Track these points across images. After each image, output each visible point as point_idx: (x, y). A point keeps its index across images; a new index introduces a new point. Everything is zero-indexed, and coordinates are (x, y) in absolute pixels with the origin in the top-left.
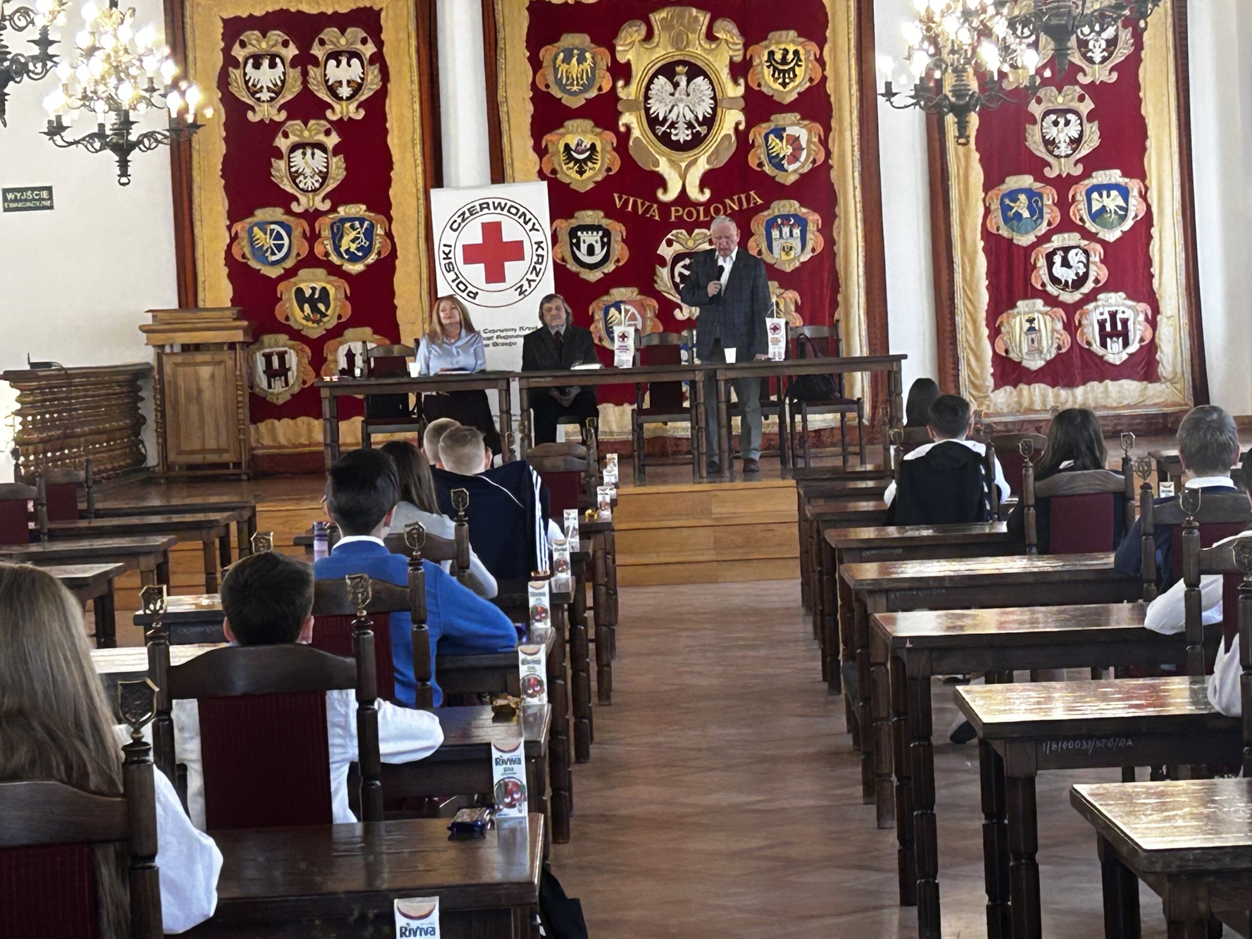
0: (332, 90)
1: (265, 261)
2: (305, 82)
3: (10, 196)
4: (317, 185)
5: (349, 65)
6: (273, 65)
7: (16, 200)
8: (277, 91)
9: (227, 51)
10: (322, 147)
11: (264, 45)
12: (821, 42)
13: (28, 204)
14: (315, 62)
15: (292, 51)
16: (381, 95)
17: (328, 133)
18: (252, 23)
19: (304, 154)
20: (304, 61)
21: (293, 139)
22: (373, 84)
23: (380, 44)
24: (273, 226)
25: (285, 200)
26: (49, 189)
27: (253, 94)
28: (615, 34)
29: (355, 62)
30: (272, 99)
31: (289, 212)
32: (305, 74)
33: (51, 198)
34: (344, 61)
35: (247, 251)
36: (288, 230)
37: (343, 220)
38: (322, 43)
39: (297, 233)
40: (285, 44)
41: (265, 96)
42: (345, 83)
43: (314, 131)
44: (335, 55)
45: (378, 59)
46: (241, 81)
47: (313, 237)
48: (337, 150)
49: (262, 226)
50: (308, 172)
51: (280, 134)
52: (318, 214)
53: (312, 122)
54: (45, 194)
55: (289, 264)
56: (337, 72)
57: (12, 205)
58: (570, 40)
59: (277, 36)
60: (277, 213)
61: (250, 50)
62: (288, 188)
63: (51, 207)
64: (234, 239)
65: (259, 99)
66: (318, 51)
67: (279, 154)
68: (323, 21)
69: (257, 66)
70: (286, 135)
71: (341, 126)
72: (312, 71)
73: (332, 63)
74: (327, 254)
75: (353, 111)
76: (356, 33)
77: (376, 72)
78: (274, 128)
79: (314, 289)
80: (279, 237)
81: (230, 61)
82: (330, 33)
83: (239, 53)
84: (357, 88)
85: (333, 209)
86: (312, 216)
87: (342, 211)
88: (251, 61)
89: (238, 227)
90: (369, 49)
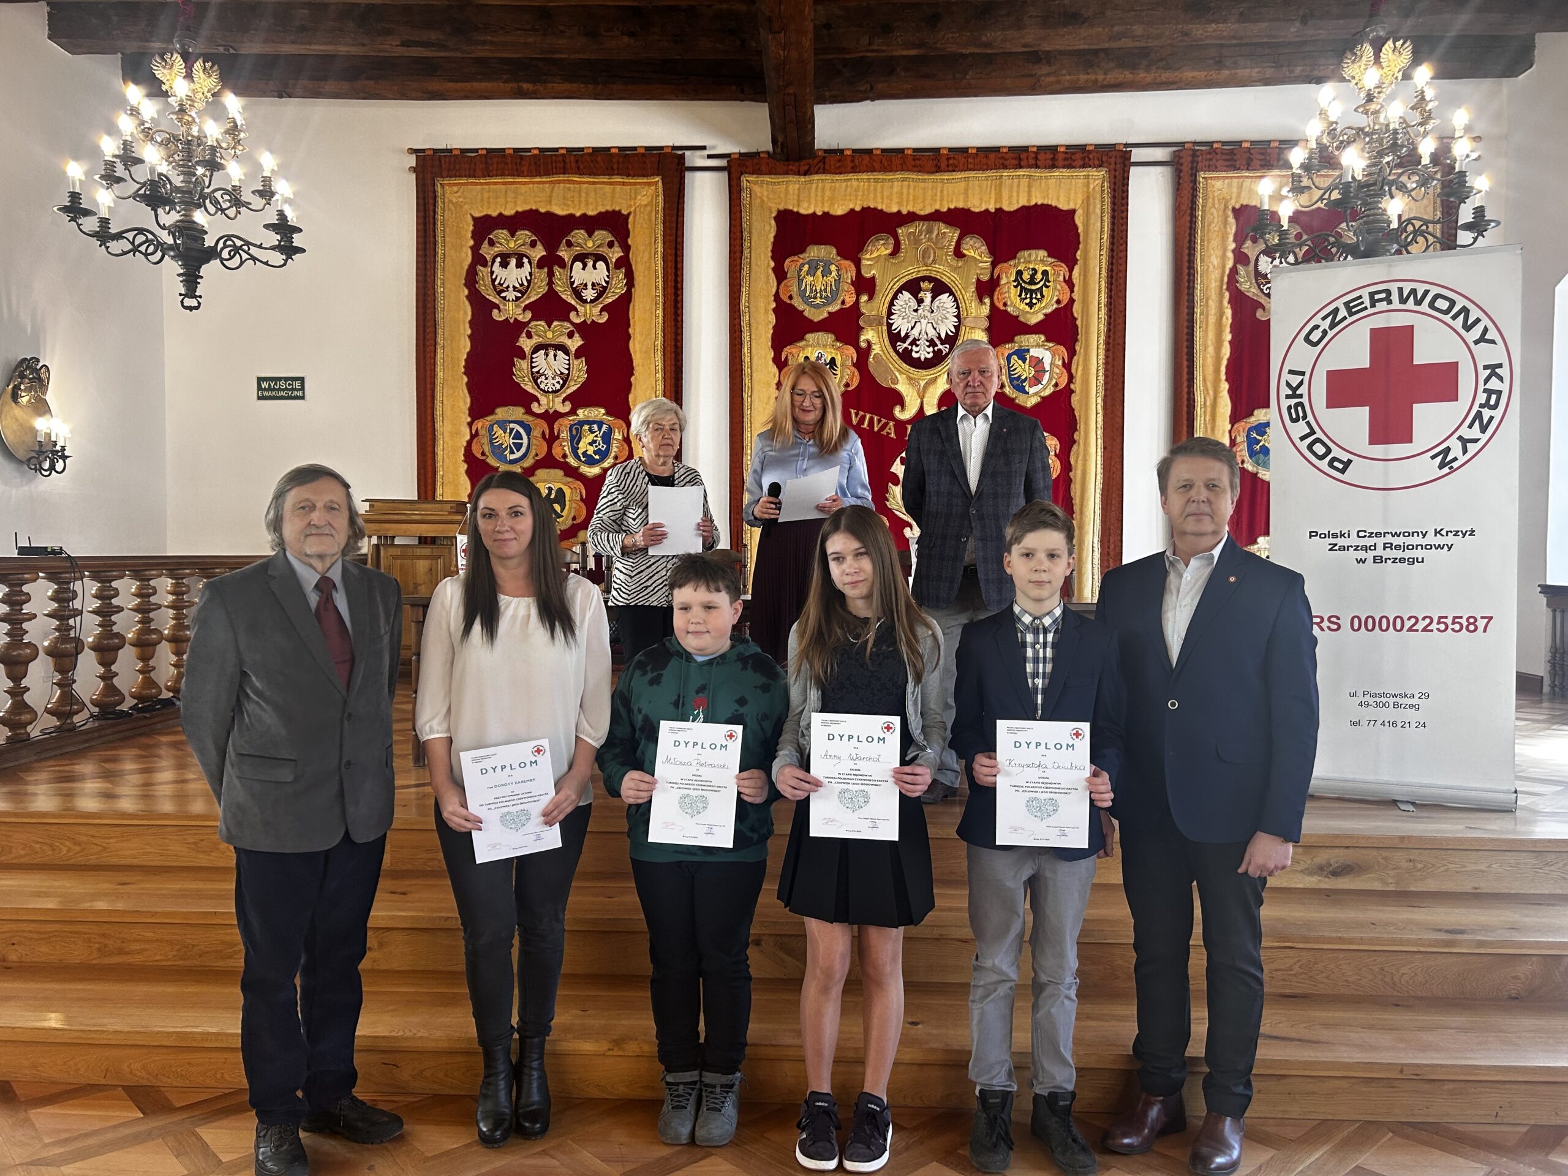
0: (577, 293)
1: (503, 459)
2: (550, 283)
3: (265, 385)
4: (558, 387)
5: (594, 267)
6: (520, 265)
7: (270, 389)
8: (523, 290)
9: (475, 249)
10: (565, 350)
11: (512, 245)
12: (1071, 263)
13: (282, 394)
14: (562, 264)
15: (539, 252)
17: (570, 335)
18: (501, 222)
19: (547, 355)
20: (550, 262)
21: (536, 340)
22: (618, 289)
23: (626, 248)
24: (512, 425)
25: (526, 400)
26: (302, 380)
27: (499, 293)
28: (860, 247)
29: (601, 265)
30: (518, 299)
31: (529, 411)
33: (303, 388)
34: (590, 263)
35: (487, 449)
36: (528, 429)
37: (581, 423)
38: (569, 244)
39: (536, 433)
40: (533, 244)
41: (511, 295)
42: (589, 286)
43: (557, 332)
44: (582, 258)
45: (624, 263)
46: (488, 281)
47: (551, 439)
48: (579, 354)
49: (503, 425)
50: (550, 373)
51: (524, 335)
53: (555, 323)
54: (297, 384)
55: (528, 462)
56: (581, 274)
57: (266, 394)
58: (816, 252)
59: (524, 236)
60: (518, 413)
61: (497, 249)
62: (529, 388)
63: (303, 398)
64: (474, 436)
65: (504, 298)
66: (564, 253)
67: (522, 355)
68: (571, 222)
69: (504, 265)
70: (529, 336)
71: (583, 329)
72: (557, 270)
73: (578, 265)
74: (565, 456)
75: (593, 313)
76: (602, 236)
77: (622, 276)
78: (517, 328)
79: (550, 489)
80: (518, 436)
81: (479, 260)
82: (579, 235)
83: (487, 251)
84: (602, 291)
85: (573, 412)
86: (551, 417)
87: (582, 413)
88: (498, 260)
89: (479, 424)
90: (616, 254)
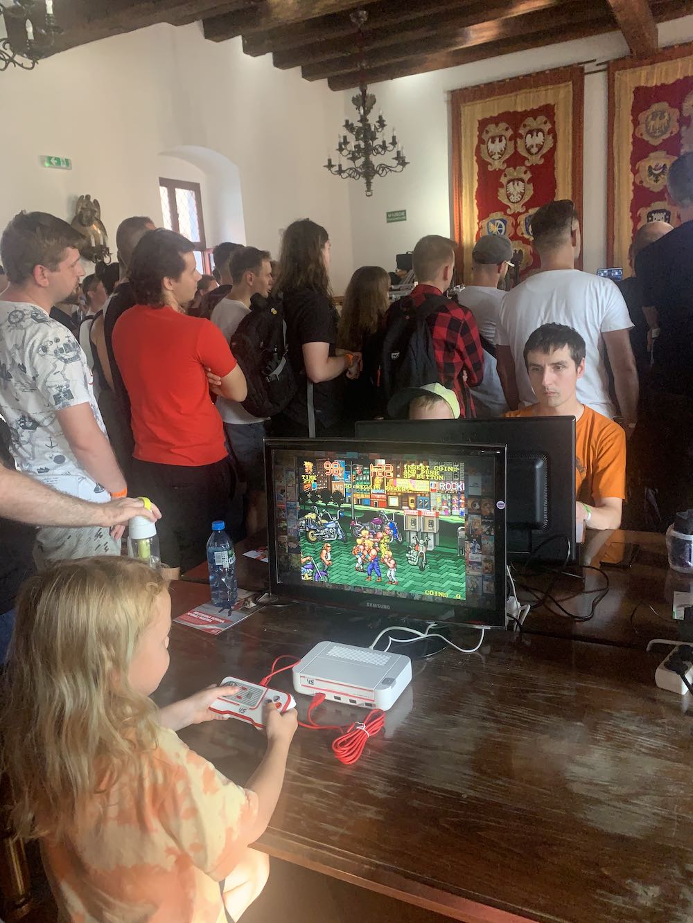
0: (528, 150)
2: (516, 147)
3: (390, 216)
4: (519, 199)
5: (537, 136)
6: (500, 141)
7: (392, 217)
8: (502, 154)
9: (479, 137)
10: (522, 180)
11: (497, 131)
13: (397, 219)
14: (521, 137)
15: (510, 132)
16: (553, 150)
17: (525, 173)
18: (492, 120)
19: (514, 184)
21: (509, 178)
22: (550, 144)
23: (553, 123)
24: (497, 221)
25: (504, 208)
26: (404, 210)
27: (491, 157)
28: (682, 100)
29: (540, 134)
30: (500, 158)
31: (505, 213)
33: (405, 215)
34: (535, 134)
36: (505, 222)
38: (525, 126)
39: (509, 224)
40: (507, 129)
41: (496, 157)
42: (535, 146)
44: (531, 132)
45: (552, 131)
46: (486, 151)
47: (516, 225)
48: (530, 181)
49: (493, 222)
50: (515, 193)
51: (503, 176)
52: (519, 214)
54: (403, 214)
56: (530, 140)
57: (390, 219)
58: (655, 107)
61: (490, 134)
62: (505, 201)
63: (405, 220)
64: (480, 228)
65: (493, 159)
66: (522, 131)
67: (502, 186)
68: (526, 114)
69: (493, 142)
70: (505, 176)
71: (532, 168)
72: (519, 141)
73: (529, 136)
74: (522, 234)
75: (537, 160)
76: (542, 118)
77: (551, 138)
78: (500, 173)
80: (500, 226)
82: (530, 121)
83: (485, 137)
84: (540, 147)
85: (527, 211)
86: (516, 216)
88: (490, 140)
89: (482, 223)
90: (549, 126)
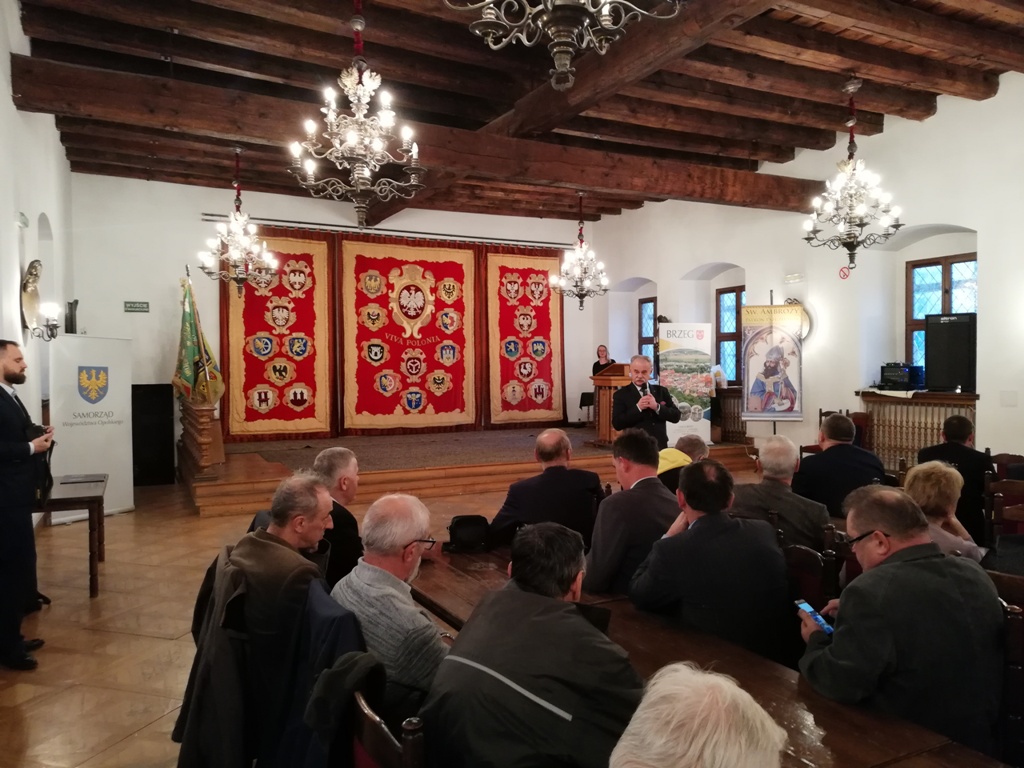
0: (292, 286)
1: (260, 354)
2: (280, 281)
3: (128, 305)
4: (284, 324)
5: (299, 276)
7: (131, 307)
8: (268, 284)
10: (287, 308)
13: (137, 310)
14: (285, 273)
16: (312, 290)
17: (289, 303)
19: (279, 310)
21: (274, 304)
22: (309, 284)
23: (312, 269)
24: (264, 339)
25: (270, 329)
26: (147, 303)
27: (258, 284)
29: (302, 275)
30: (266, 287)
31: (271, 334)
32: (281, 278)
33: (148, 308)
34: (297, 274)
35: (252, 349)
36: (271, 341)
37: (294, 339)
39: (275, 342)
41: (263, 285)
42: (297, 283)
43: (284, 301)
44: (293, 271)
47: (281, 345)
48: (293, 310)
49: (259, 339)
50: (280, 318)
51: (269, 302)
52: (284, 335)
53: (283, 298)
54: (145, 306)
55: (271, 355)
56: (294, 278)
57: (129, 309)
60: (267, 334)
62: (271, 323)
63: (148, 312)
64: (247, 343)
67: (268, 310)
68: (290, 257)
69: (260, 272)
70: (271, 302)
71: (295, 300)
72: (284, 277)
73: (292, 274)
74: (287, 352)
75: (300, 295)
76: (302, 264)
77: (311, 279)
78: (266, 299)
79: (281, 366)
80: (267, 344)
82: (292, 262)
84: (302, 286)
85: (290, 334)
86: (281, 336)
87: (294, 335)
89: (249, 338)
90: (308, 270)
